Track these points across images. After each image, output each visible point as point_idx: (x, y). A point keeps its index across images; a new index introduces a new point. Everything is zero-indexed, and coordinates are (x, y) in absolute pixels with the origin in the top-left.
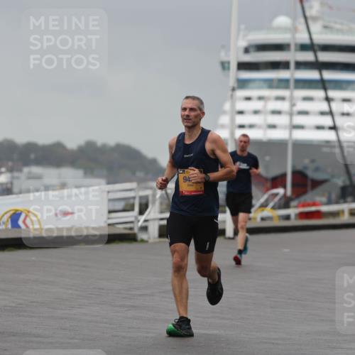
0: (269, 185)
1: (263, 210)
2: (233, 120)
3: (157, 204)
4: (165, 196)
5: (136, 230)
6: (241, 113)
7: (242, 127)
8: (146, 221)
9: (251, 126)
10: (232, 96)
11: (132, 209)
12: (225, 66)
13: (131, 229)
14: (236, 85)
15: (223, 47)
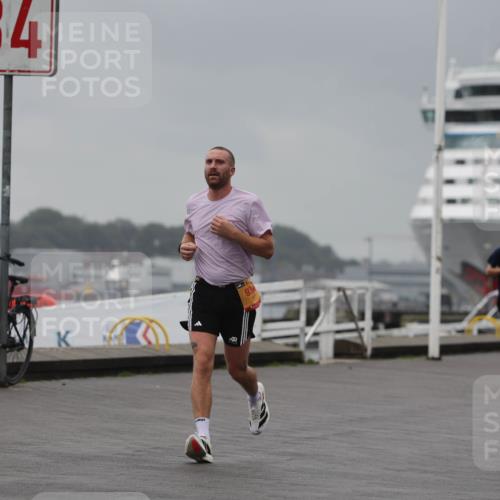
0: (489, 283)
1: (481, 320)
2: (438, 192)
3: (332, 310)
4: (344, 299)
5: (302, 347)
6: (450, 182)
7: (451, 201)
8: (316, 334)
9: (465, 201)
10: (437, 158)
11: (296, 317)
12: (427, 116)
13: (295, 345)
14: (443, 144)
15: (425, 89)
